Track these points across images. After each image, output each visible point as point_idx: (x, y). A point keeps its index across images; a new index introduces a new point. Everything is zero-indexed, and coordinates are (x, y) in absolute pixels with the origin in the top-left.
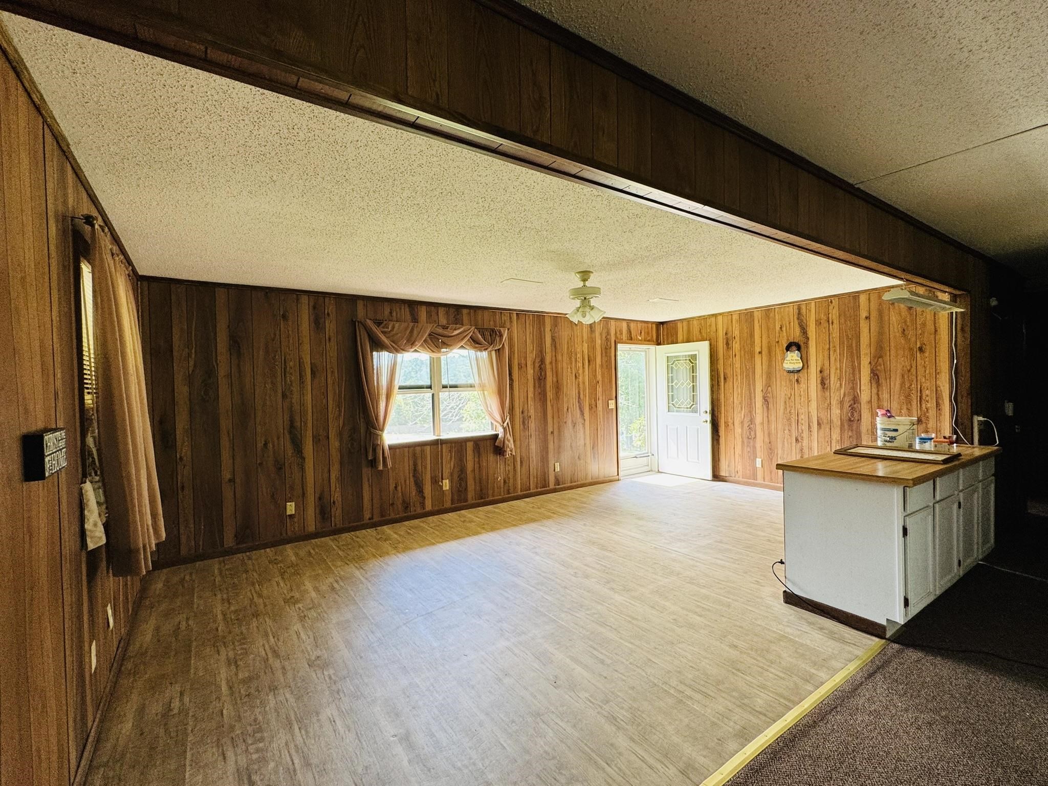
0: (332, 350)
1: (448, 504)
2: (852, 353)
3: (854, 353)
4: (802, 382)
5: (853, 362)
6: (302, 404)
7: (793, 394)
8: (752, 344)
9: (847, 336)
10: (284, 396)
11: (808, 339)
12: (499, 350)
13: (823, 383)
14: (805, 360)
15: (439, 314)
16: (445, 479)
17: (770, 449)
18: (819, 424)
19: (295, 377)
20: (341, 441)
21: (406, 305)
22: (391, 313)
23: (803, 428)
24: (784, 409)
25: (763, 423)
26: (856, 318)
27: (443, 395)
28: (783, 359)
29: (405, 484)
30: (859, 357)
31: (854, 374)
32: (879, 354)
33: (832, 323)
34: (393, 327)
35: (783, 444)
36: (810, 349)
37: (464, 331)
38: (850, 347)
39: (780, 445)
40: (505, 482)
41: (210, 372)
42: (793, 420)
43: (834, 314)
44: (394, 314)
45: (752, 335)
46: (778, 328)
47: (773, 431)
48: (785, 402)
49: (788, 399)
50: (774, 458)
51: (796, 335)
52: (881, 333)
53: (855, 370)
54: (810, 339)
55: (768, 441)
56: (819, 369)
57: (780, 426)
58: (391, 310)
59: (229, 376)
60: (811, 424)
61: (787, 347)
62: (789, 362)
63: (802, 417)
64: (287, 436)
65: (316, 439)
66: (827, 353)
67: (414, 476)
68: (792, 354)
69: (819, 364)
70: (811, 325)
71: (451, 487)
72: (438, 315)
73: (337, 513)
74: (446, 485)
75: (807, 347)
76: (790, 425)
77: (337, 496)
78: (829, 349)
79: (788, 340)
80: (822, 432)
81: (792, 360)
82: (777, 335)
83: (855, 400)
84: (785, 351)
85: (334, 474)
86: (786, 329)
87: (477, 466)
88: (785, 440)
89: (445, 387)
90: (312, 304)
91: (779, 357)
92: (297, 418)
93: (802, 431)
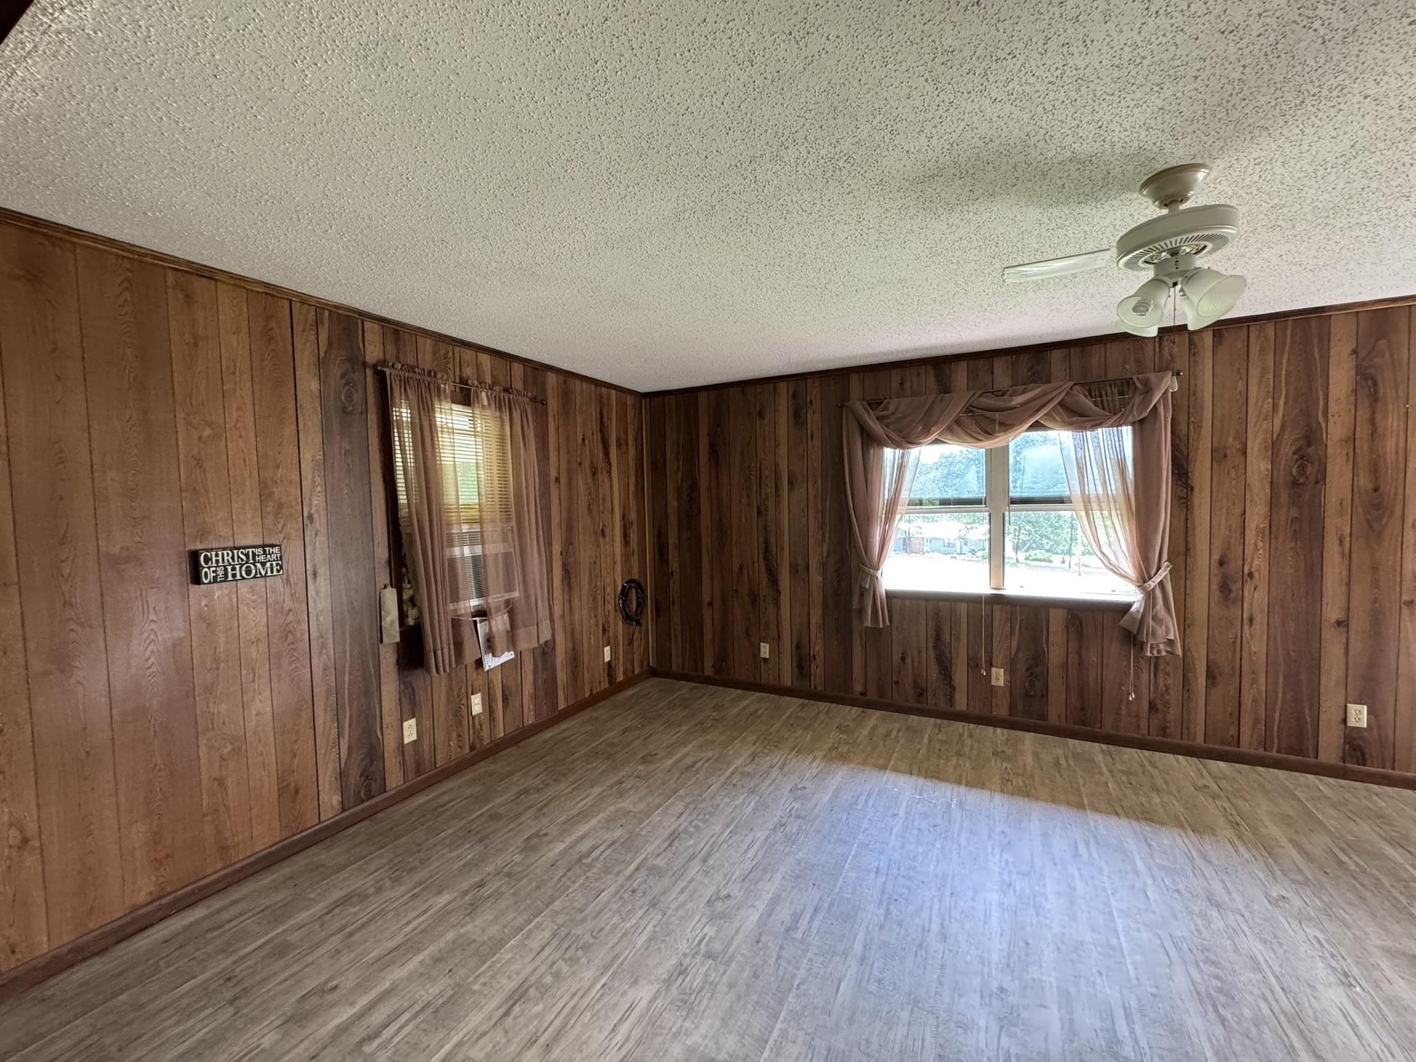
0: (815, 449)
1: (1002, 711)
6: (777, 523)
10: (759, 512)
12: (1142, 421)
15: (995, 370)
16: (997, 667)
19: (770, 490)
20: (824, 575)
21: (930, 368)
22: (902, 384)
27: (1016, 516)
29: (919, 656)
34: (898, 407)
37: (1045, 394)
40: (1152, 707)
41: (694, 486)
44: (907, 385)
58: (902, 380)
59: (709, 489)
64: (762, 562)
65: (794, 569)
67: (935, 648)
71: (1011, 682)
72: (993, 373)
73: (817, 672)
74: (999, 677)
77: (817, 648)
85: (815, 619)
87: (1073, 658)
89: (1014, 501)
90: (791, 391)
92: (773, 541)
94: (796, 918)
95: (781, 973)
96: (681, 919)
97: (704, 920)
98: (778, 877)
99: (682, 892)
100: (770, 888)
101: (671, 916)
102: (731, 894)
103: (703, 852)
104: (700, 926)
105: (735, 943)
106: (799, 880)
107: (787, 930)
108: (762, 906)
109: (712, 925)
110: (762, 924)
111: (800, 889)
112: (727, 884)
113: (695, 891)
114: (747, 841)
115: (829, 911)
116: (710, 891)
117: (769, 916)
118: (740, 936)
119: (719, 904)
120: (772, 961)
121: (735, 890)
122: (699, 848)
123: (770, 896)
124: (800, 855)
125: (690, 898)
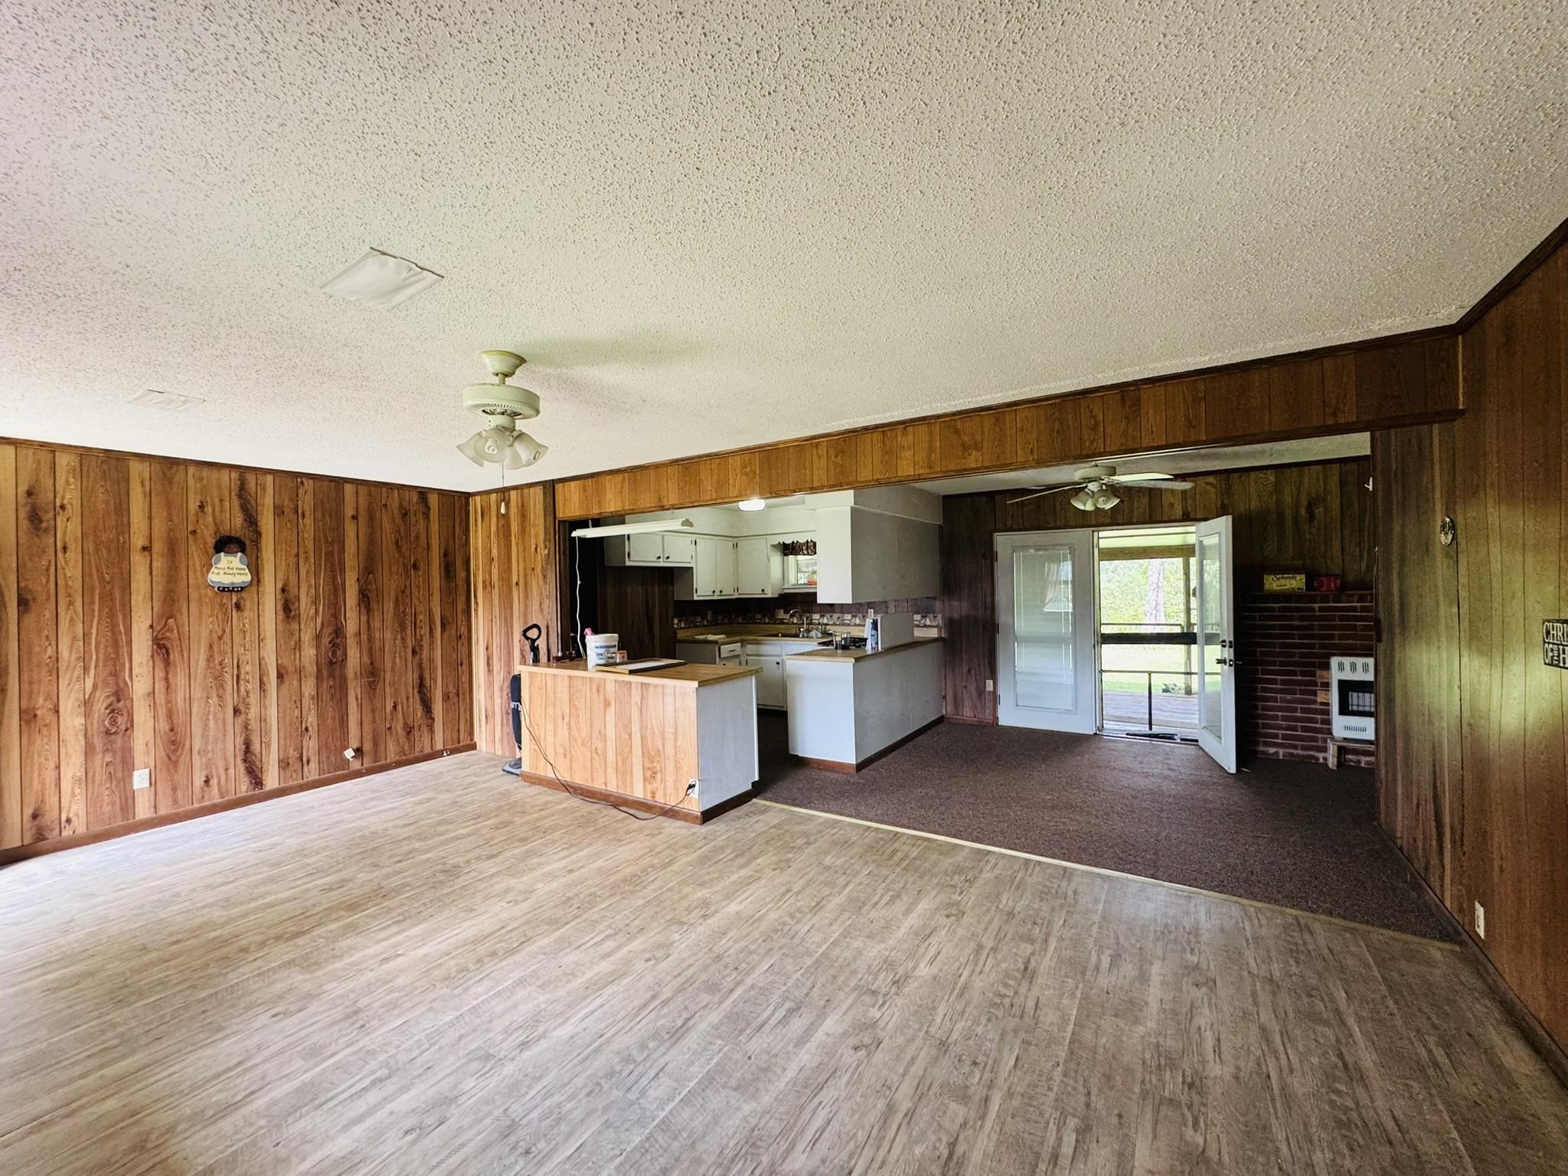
2: (332, 565)
3: (335, 568)
4: (248, 607)
5: (334, 578)
7: (228, 630)
8: (124, 526)
9: (326, 538)
11: (259, 534)
13: (288, 609)
14: (255, 569)
17: (173, 743)
18: (280, 676)
23: (250, 687)
24: (208, 660)
25: (152, 694)
26: (338, 515)
28: (209, 566)
30: (343, 571)
31: (336, 596)
32: (368, 569)
33: (303, 516)
35: (206, 726)
36: (264, 552)
38: (329, 555)
39: (197, 730)
42: (228, 677)
43: (306, 502)
45: (122, 509)
46: (193, 506)
47: (180, 704)
48: (211, 646)
49: (216, 640)
50: (182, 759)
51: (235, 523)
52: (371, 541)
53: (336, 592)
54: (264, 536)
55: (167, 728)
56: (280, 586)
57: (198, 693)
60: (265, 679)
61: (216, 543)
62: (222, 572)
63: (248, 668)
66: (295, 560)
68: (231, 558)
69: (281, 575)
70: (265, 512)
75: (258, 549)
76: (222, 686)
78: (297, 555)
79: (217, 531)
80: (285, 688)
81: (229, 569)
82: (192, 518)
83: (339, 632)
84: (211, 550)
86: (214, 511)
88: (211, 717)
91: (196, 560)
93: (247, 693)
94: (784, 1021)
95: (813, 978)
96: (908, 1027)
97: (882, 1024)
98: (791, 1073)
99: (913, 1059)
100: (807, 1056)
101: (919, 1030)
102: (853, 1052)
103: (895, 1126)
104: (886, 1018)
105: (849, 1001)
106: (765, 1066)
107: (799, 1008)
108: (819, 1035)
109: (873, 1018)
110: (822, 1016)
111: (768, 1053)
112: (858, 1066)
113: (898, 1058)
114: (823, 1146)
115: (748, 1025)
116: (878, 1057)
117: (812, 1024)
118: (845, 1007)
119: (867, 1040)
120: (819, 985)
121: (849, 1058)
122: (902, 1138)
123: (807, 1046)
124: (747, 1108)
125: (902, 1049)
